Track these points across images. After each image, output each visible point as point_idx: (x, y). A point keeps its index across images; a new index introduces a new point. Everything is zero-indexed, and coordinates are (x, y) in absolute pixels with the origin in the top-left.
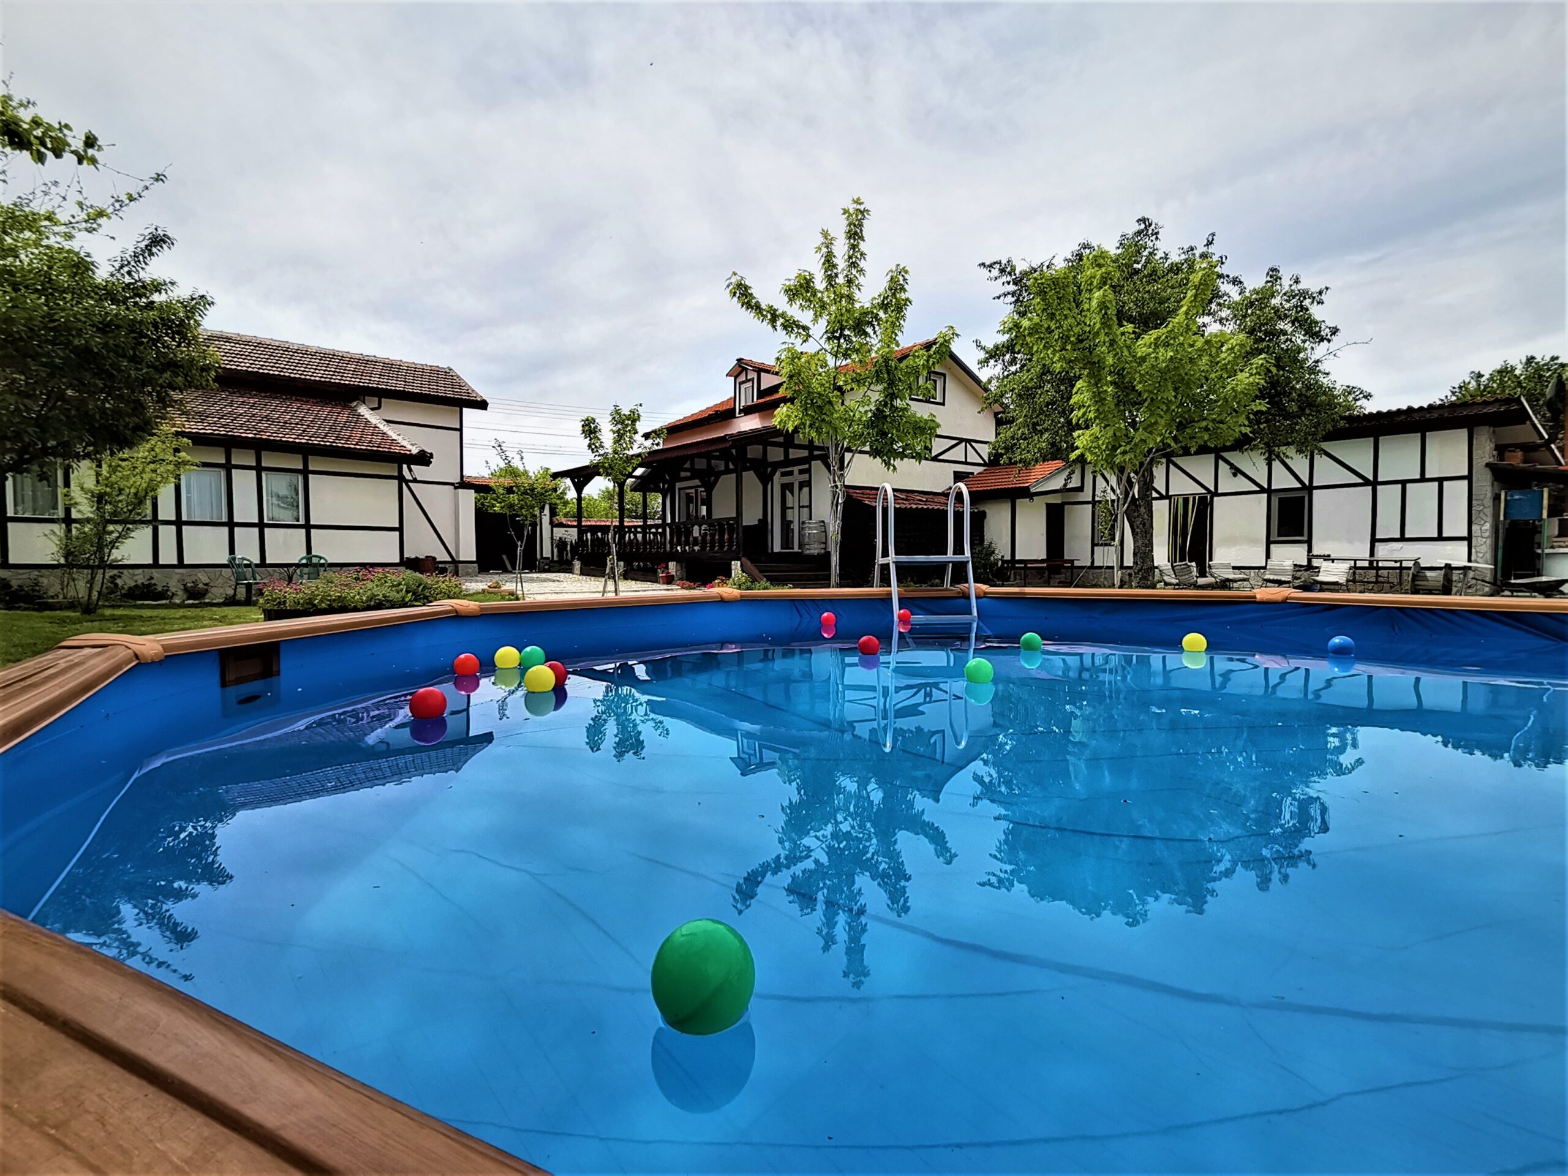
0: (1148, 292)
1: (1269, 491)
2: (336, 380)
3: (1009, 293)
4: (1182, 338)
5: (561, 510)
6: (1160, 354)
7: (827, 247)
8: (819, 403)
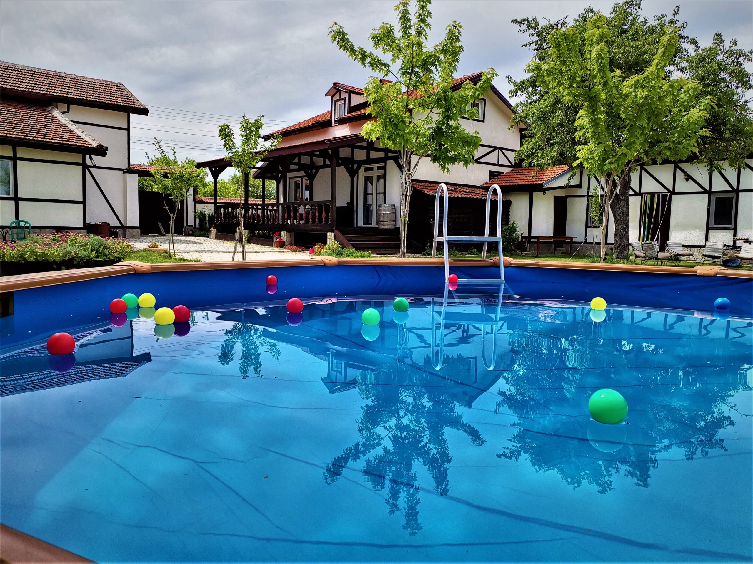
0: (632, 46)
1: (709, 192)
2: (37, 90)
3: (533, 43)
4: (654, 82)
5: (202, 191)
6: (639, 93)
7: (404, 6)
8: (395, 122)
